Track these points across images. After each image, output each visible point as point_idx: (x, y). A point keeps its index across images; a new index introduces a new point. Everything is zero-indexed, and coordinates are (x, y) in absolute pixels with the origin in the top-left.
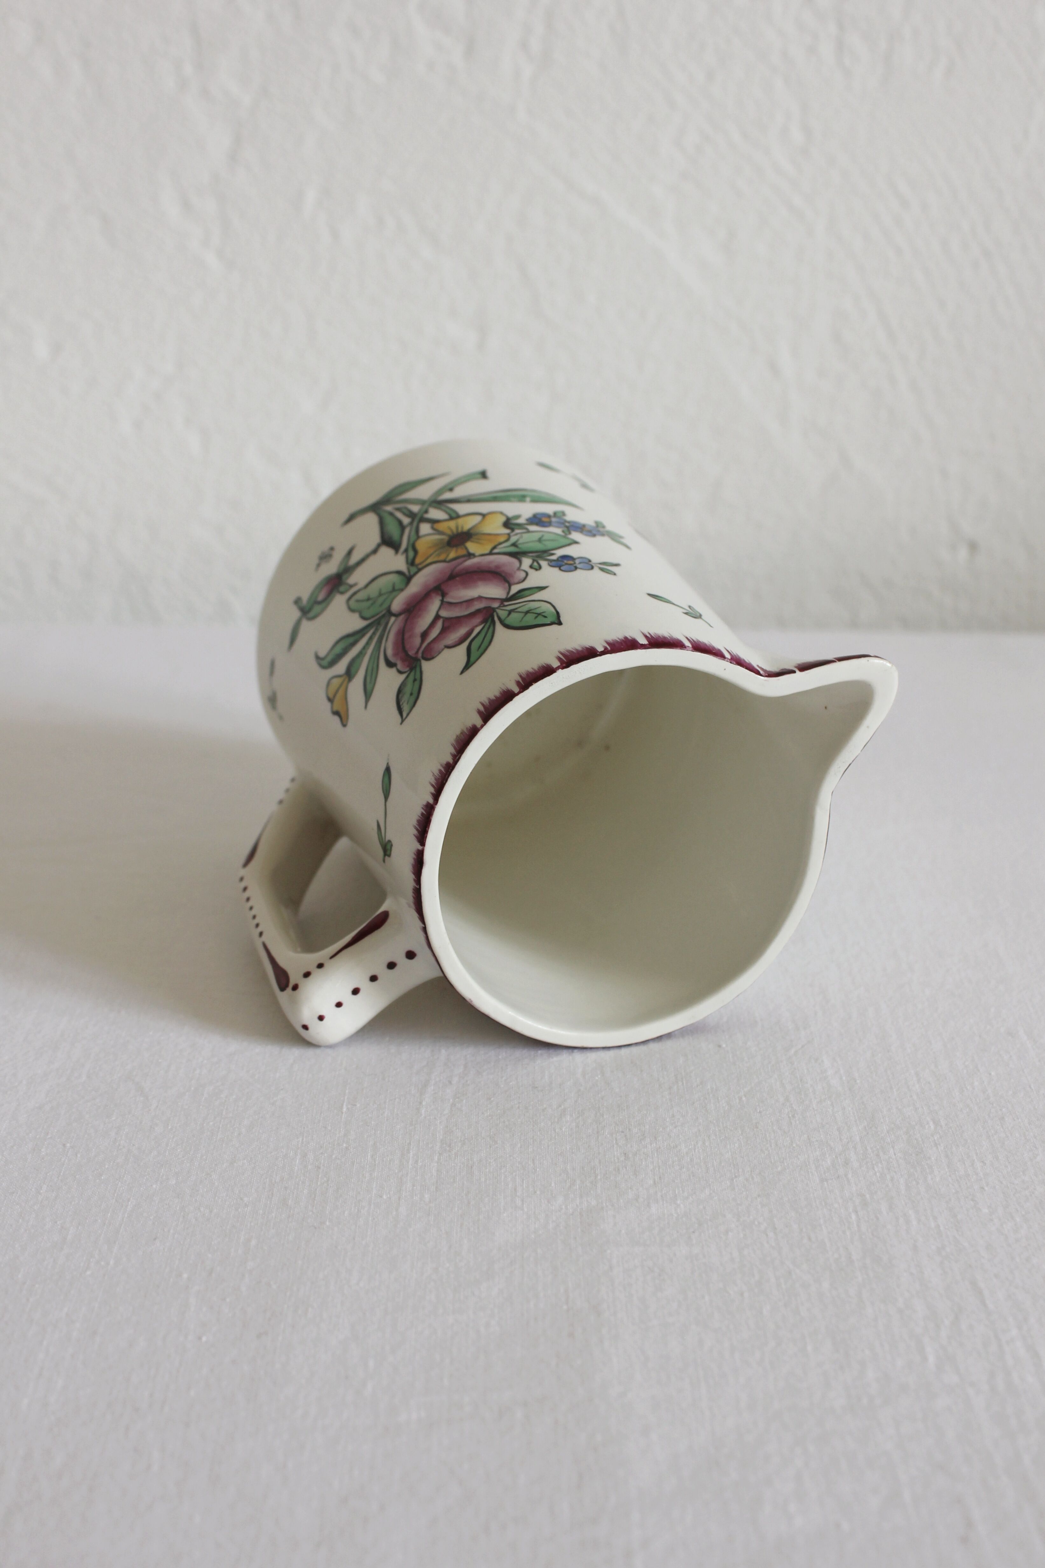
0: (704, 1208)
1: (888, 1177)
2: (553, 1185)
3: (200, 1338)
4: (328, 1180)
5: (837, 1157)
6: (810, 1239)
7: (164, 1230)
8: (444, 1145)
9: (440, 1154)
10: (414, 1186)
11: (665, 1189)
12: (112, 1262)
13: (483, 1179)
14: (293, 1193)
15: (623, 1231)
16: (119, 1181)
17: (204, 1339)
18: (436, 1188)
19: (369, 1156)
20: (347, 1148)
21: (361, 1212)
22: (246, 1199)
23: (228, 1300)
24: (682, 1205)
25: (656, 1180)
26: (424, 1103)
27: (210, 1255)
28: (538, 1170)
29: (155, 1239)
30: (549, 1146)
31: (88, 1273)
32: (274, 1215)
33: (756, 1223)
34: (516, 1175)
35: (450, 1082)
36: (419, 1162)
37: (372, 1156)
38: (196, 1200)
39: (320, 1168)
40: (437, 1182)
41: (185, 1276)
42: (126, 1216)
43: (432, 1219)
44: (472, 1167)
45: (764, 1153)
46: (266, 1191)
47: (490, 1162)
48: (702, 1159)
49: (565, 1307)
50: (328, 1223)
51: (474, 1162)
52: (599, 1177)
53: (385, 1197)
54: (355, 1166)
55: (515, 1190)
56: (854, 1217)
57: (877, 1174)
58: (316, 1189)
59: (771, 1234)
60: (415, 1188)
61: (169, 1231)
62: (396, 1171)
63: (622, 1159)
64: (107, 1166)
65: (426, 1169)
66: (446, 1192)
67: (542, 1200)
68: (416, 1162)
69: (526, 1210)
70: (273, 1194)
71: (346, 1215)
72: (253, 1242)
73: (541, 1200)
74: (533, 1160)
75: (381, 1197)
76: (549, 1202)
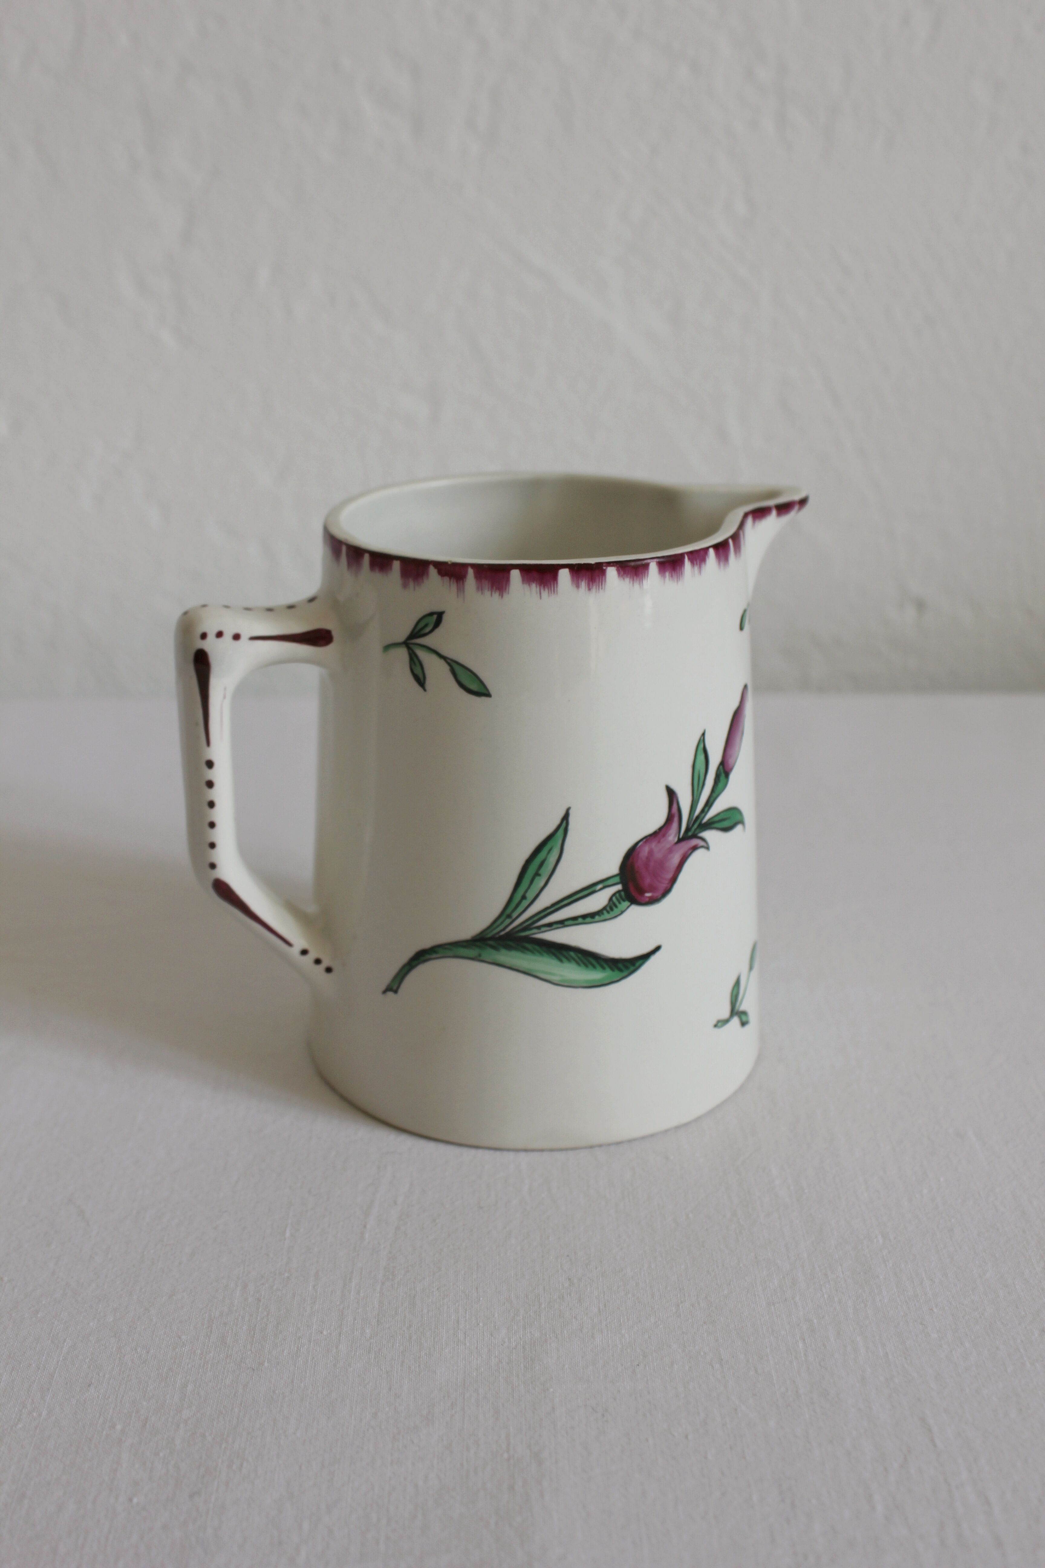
0: (649, 1337)
1: (836, 1299)
2: (496, 1316)
3: (131, 1500)
4: (268, 1315)
5: (784, 1277)
6: (756, 1371)
7: (99, 1375)
8: (387, 1274)
9: (383, 1284)
10: (355, 1320)
11: (610, 1317)
12: (44, 1413)
13: (425, 1311)
14: (232, 1329)
15: (567, 1366)
16: (56, 1319)
17: (135, 1500)
18: (378, 1321)
19: (311, 1287)
20: (288, 1278)
21: (300, 1350)
22: (183, 1337)
23: (161, 1454)
24: (626, 1335)
25: (601, 1308)
26: (368, 1226)
27: (145, 1403)
28: (481, 1299)
29: (89, 1385)
30: (493, 1273)
31: (20, 1426)
32: (212, 1354)
33: (702, 1354)
34: (459, 1305)
35: (395, 1203)
36: (361, 1293)
37: (314, 1287)
38: (133, 1339)
39: (260, 1301)
40: (378, 1315)
41: (119, 1427)
42: (61, 1359)
43: (373, 1356)
44: (414, 1297)
45: (711, 1275)
46: (204, 1327)
47: (433, 1291)
48: (647, 1283)
49: (506, 1456)
50: (266, 1364)
51: (416, 1291)
52: (543, 1306)
53: (325, 1333)
54: (296, 1298)
55: (458, 1322)
56: (801, 1345)
57: (825, 1296)
58: (255, 1326)
59: (717, 1366)
60: (356, 1321)
61: (104, 1376)
62: (338, 1304)
63: (567, 1285)
64: (44, 1302)
65: (368, 1300)
66: (387, 1326)
67: (485, 1333)
68: (358, 1293)
69: (468, 1344)
70: (211, 1331)
71: (285, 1355)
72: (190, 1387)
73: (483, 1332)
74: (477, 1289)
75: (322, 1333)
76: (492, 1335)
